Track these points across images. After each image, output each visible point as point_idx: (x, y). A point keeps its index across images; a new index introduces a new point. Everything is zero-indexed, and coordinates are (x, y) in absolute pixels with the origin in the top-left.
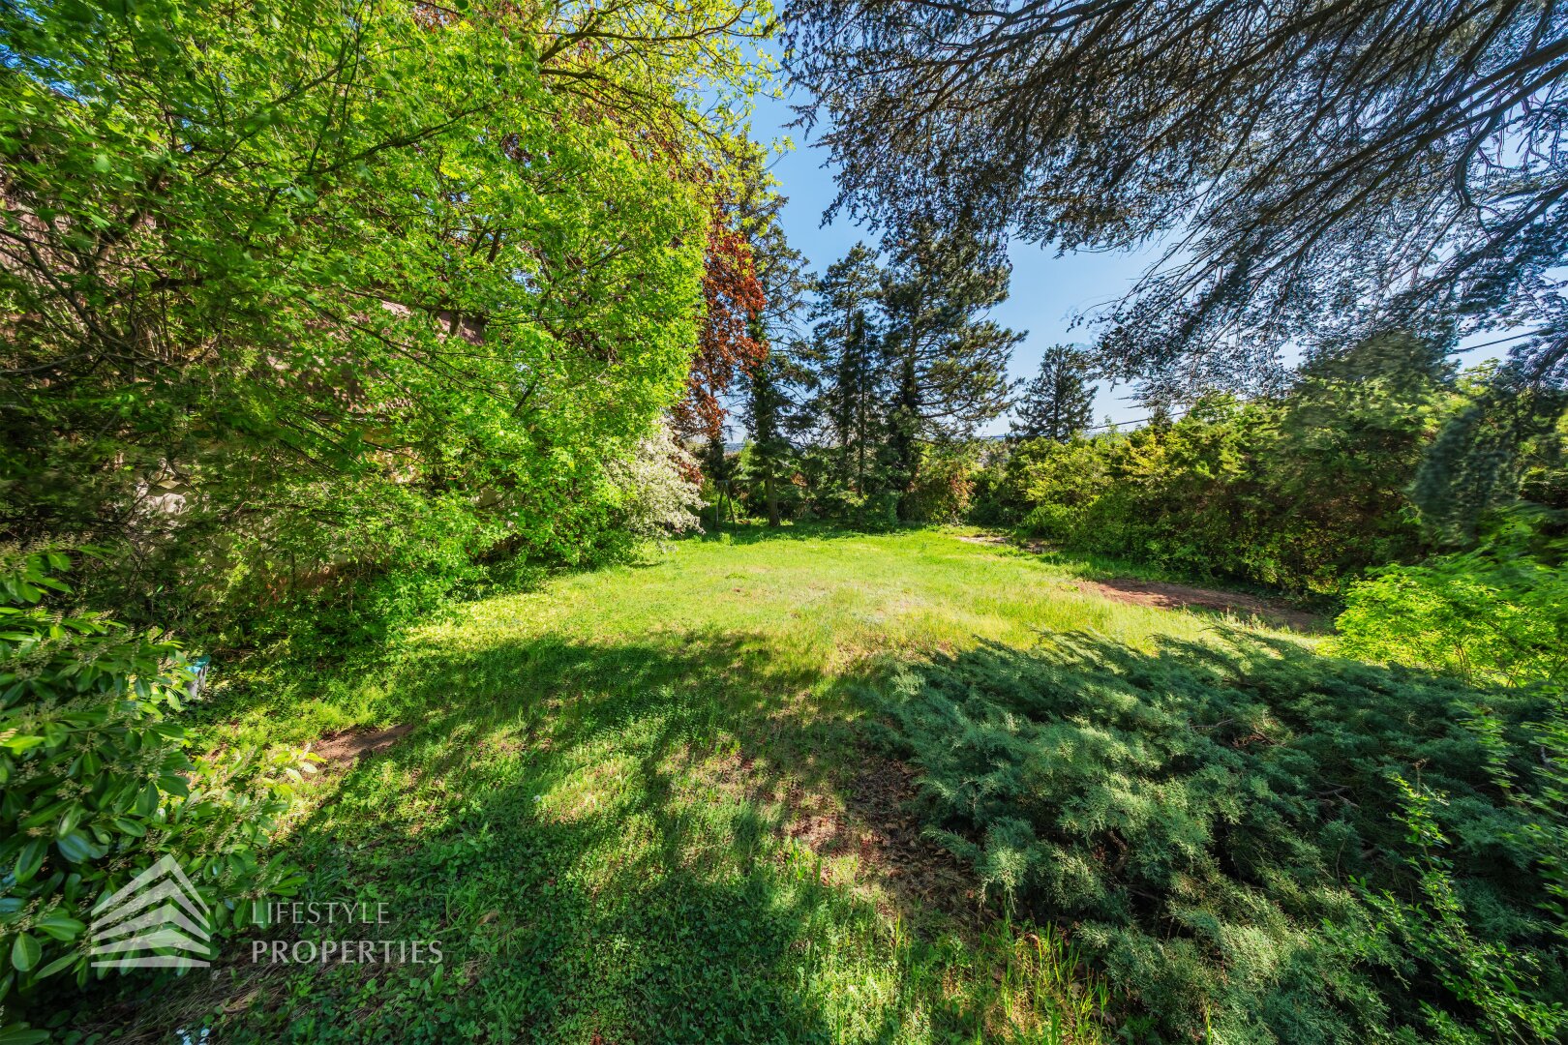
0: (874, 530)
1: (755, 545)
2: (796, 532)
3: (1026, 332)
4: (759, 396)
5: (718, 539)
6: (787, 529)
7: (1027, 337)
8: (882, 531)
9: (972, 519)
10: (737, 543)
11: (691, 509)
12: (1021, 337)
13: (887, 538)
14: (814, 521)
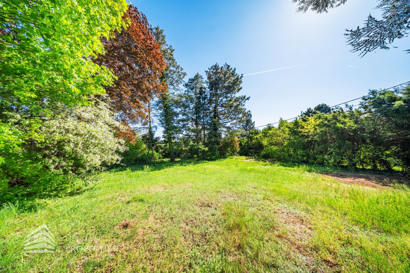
0: (211, 160)
1: (162, 171)
2: (181, 163)
3: (249, 97)
4: (166, 111)
5: (143, 169)
6: (178, 162)
7: (250, 99)
8: (214, 160)
9: (241, 154)
10: (152, 170)
11: (117, 152)
12: (248, 99)
13: (217, 162)
14: (189, 158)
